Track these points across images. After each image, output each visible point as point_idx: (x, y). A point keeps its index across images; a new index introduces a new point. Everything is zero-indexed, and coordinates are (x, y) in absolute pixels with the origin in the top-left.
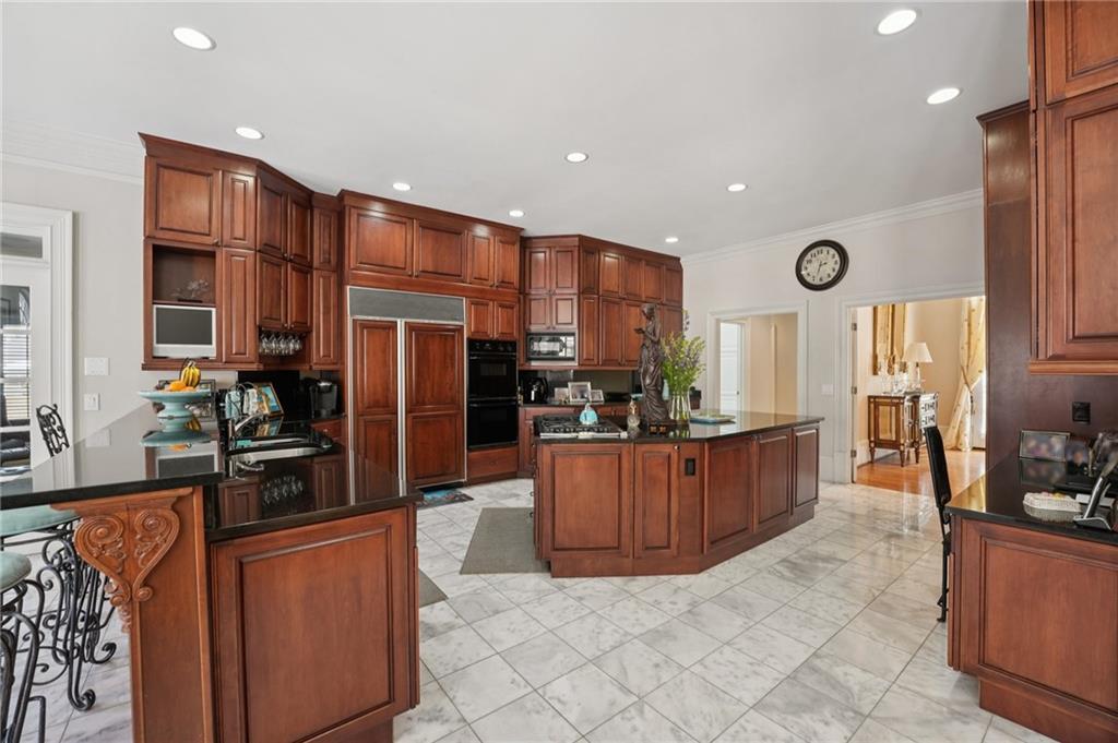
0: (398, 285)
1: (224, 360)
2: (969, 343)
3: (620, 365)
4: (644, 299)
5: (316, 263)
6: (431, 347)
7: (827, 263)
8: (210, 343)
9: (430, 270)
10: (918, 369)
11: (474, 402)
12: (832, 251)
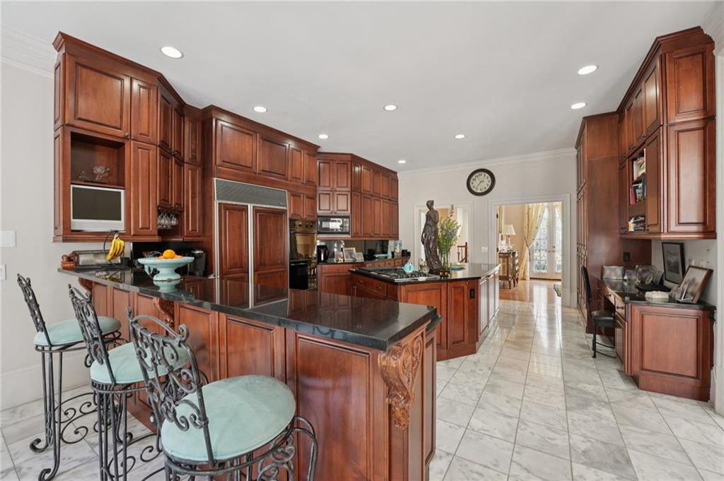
0: (249, 179)
1: (132, 234)
2: (528, 225)
3: (371, 237)
4: (381, 196)
5: (186, 159)
6: (269, 225)
7: (484, 181)
8: (120, 219)
9: (267, 170)
10: (509, 239)
11: (293, 263)
12: (487, 175)
